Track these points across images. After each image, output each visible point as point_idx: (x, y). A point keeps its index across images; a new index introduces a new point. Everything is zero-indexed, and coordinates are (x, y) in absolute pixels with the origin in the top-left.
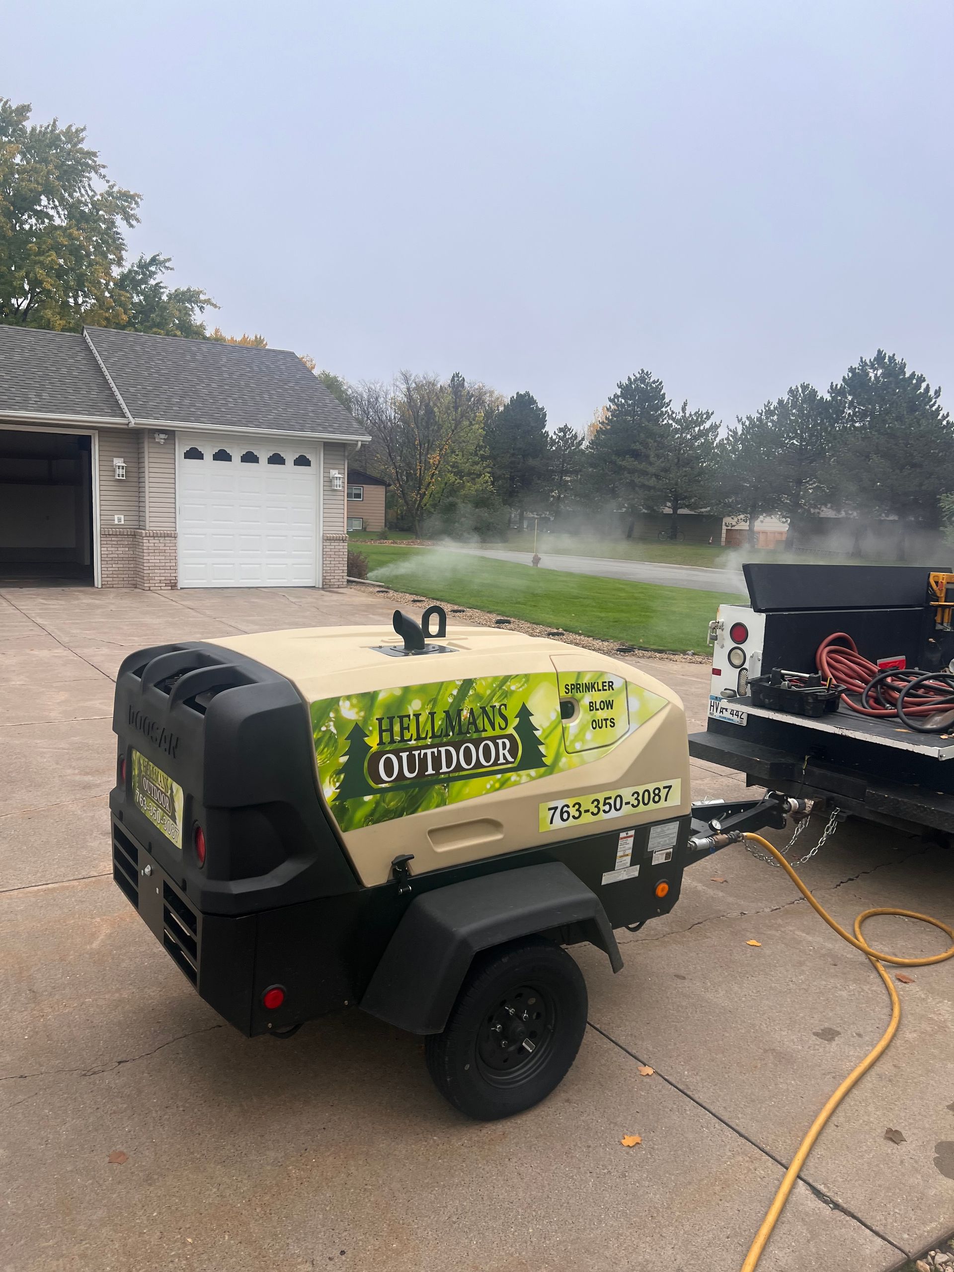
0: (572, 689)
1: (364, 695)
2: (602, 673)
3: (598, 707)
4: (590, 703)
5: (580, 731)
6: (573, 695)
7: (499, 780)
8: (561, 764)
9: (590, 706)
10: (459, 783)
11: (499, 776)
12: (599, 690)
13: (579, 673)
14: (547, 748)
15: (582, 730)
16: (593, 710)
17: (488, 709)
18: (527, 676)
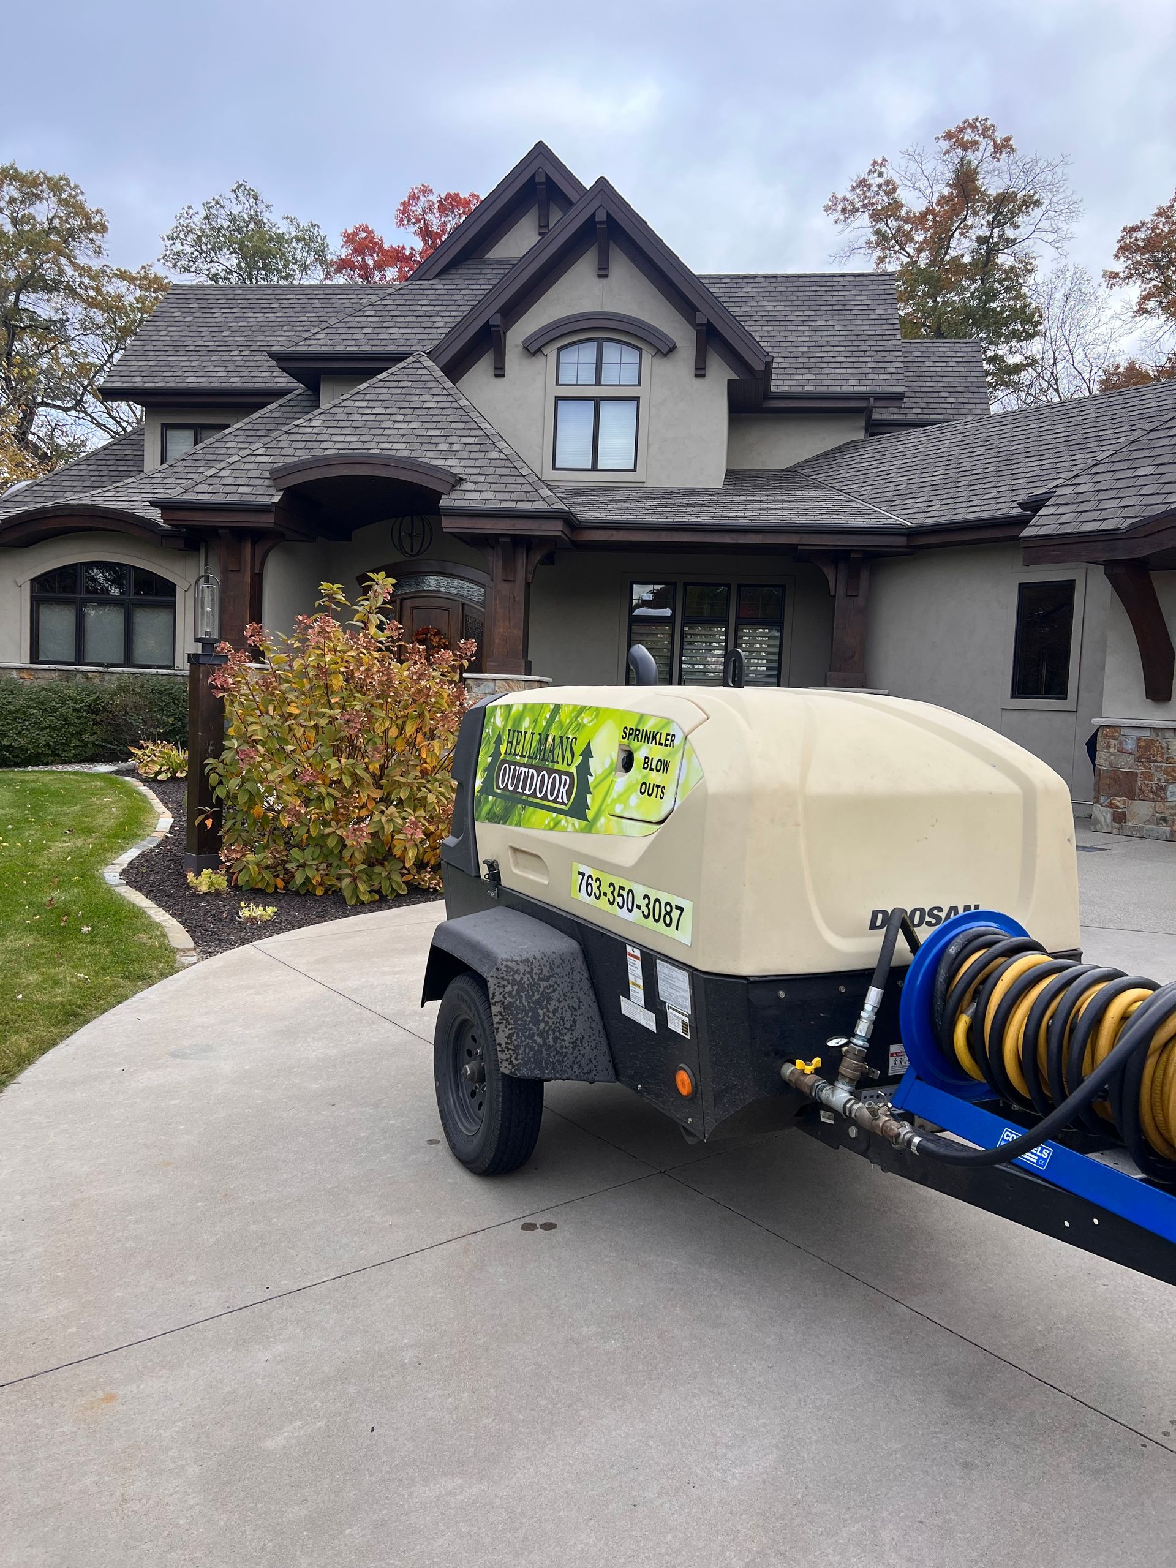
0: (630, 734)
1: (507, 706)
2: (669, 722)
3: (653, 766)
4: (646, 758)
5: (625, 792)
6: (630, 743)
7: (554, 819)
8: (599, 824)
9: (645, 763)
10: (531, 809)
11: (554, 815)
12: (661, 744)
13: (642, 716)
14: (593, 799)
15: (628, 790)
16: (646, 768)
17: (564, 739)
18: (598, 709)
